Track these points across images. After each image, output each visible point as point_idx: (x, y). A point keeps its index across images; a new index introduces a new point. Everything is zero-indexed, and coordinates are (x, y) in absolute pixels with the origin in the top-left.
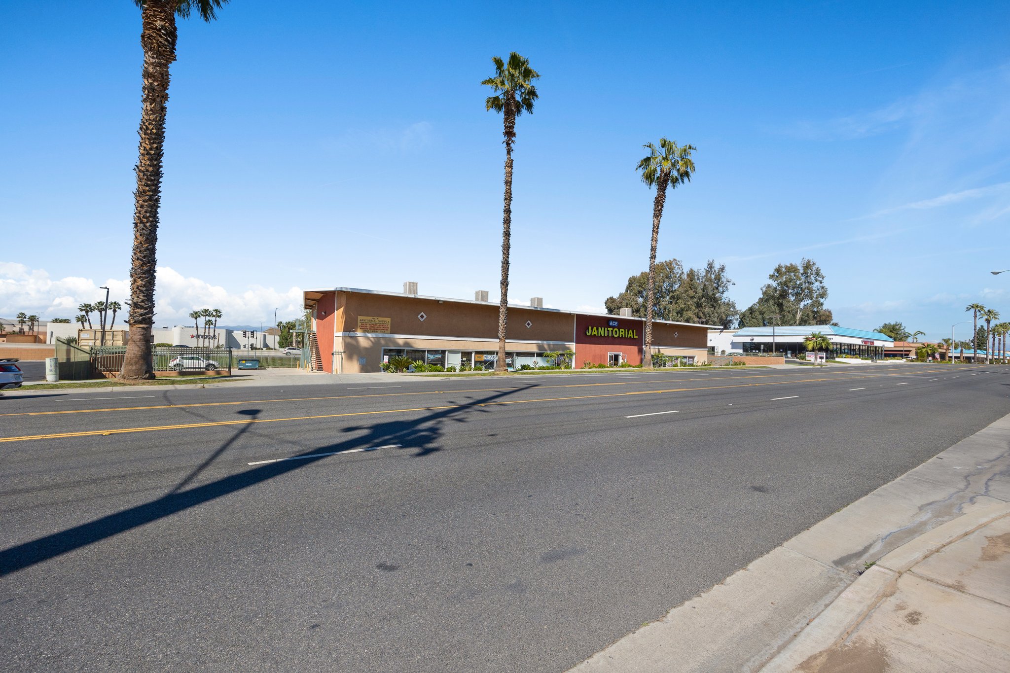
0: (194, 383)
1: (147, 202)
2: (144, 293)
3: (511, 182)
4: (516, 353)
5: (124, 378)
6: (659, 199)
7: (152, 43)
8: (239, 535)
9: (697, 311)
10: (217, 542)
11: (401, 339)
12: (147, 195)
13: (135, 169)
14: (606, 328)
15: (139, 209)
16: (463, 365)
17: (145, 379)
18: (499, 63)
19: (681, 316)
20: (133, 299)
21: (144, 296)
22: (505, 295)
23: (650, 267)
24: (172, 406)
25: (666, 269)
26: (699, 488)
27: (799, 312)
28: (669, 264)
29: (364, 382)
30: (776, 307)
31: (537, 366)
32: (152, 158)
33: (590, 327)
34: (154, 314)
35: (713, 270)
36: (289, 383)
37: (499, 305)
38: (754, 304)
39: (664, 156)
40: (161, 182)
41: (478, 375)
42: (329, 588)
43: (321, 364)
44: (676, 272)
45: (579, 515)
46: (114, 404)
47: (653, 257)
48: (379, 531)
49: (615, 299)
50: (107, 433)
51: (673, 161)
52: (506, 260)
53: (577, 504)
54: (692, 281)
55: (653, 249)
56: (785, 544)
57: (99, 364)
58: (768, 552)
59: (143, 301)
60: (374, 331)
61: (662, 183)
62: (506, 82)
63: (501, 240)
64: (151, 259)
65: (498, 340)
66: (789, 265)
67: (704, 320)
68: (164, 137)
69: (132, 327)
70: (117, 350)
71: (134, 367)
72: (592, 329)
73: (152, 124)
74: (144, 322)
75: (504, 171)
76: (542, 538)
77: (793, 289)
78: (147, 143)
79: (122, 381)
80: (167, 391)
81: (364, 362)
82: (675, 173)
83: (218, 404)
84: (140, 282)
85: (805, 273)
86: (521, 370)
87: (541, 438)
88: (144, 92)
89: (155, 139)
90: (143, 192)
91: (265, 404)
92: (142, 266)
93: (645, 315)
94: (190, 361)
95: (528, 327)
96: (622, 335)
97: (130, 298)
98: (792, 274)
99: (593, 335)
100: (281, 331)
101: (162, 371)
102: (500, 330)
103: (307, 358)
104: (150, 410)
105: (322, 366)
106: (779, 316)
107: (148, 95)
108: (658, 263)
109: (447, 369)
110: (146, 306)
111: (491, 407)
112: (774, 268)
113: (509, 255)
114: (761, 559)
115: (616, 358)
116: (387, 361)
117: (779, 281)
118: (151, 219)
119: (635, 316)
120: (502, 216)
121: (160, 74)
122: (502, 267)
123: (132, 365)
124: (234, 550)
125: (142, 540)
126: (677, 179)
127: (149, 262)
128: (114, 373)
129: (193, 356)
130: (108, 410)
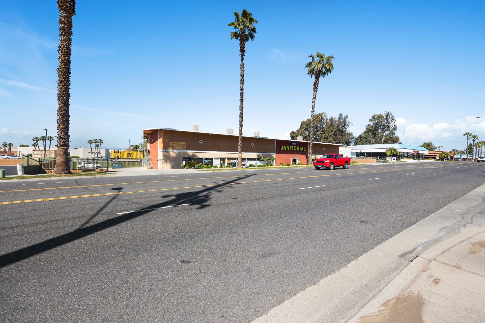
0: (90, 175)
1: (63, 86)
2: (64, 132)
3: (243, 75)
4: (247, 159)
5: (56, 173)
6: (316, 83)
7: (63, 6)
8: (113, 248)
9: (334, 137)
10: (102, 251)
11: (191, 152)
12: (64, 83)
13: (57, 70)
14: (290, 146)
15: (60, 90)
16: (221, 165)
17: (66, 173)
18: (237, 15)
19: (326, 140)
20: (59, 134)
21: (64, 133)
22: (241, 130)
23: (312, 116)
24: (79, 187)
25: (319, 117)
26: (335, 222)
27: (383, 137)
28: (321, 115)
29: (173, 173)
30: (372, 135)
31: (257, 165)
32: (65, 64)
33: (283, 146)
34: (70, 141)
35: (342, 117)
36: (137, 174)
37: (238, 135)
38: (362, 134)
39: (319, 62)
40: (70, 76)
41: (229, 169)
42: (157, 272)
43: (152, 165)
44: (324, 119)
45: (277, 236)
46: (52, 186)
47: (313, 111)
48: (181, 245)
49: (294, 132)
50: (48, 200)
51: (323, 64)
52: (241, 113)
53: (276, 231)
54: (332, 123)
55: (313, 107)
56: (376, 248)
57: (44, 167)
58: (367, 252)
59: (64, 136)
60: (177, 149)
61: (317, 75)
62: (240, 24)
63: (239, 103)
64: (67, 115)
65: (238, 153)
66: (379, 115)
67: (338, 142)
68: (71, 53)
69: (59, 148)
70: (52, 160)
71: (61, 168)
72: (284, 147)
73: (65, 47)
74: (64, 146)
75: (240, 69)
76: (260, 247)
77: (381, 126)
78: (63, 56)
79: (55, 175)
80: (77, 179)
81: (173, 164)
82: (324, 70)
83: (102, 185)
84: (62, 126)
85: (387, 118)
86: (249, 167)
87: (259, 199)
88: (60, 31)
89: (66, 54)
90: (62, 81)
91: (125, 185)
92: (62, 118)
93: (309, 140)
94: (88, 164)
95: (253, 146)
96: (298, 149)
97: (57, 134)
98: (380, 119)
99: (284, 149)
100: (132, 149)
101: (74, 169)
102: (239, 147)
103: (145, 162)
104: (69, 189)
105: (153, 166)
106: (373, 139)
107: (62, 33)
108: (315, 114)
109: (214, 167)
110: (65, 138)
111: (234, 185)
112: (372, 116)
113: (243, 111)
114: (364, 255)
115: (295, 160)
116: (184, 163)
117: (374, 122)
118: (66, 95)
119: (304, 140)
120: (239, 92)
121: (68, 21)
122: (240, 117)
123: (59, 167)
124: (111, 255)
125: (66, 251)
126: (325, 73)
127: (66, 116)
128: (51, 171)
129: (89, 162)
130: (48, 189)
